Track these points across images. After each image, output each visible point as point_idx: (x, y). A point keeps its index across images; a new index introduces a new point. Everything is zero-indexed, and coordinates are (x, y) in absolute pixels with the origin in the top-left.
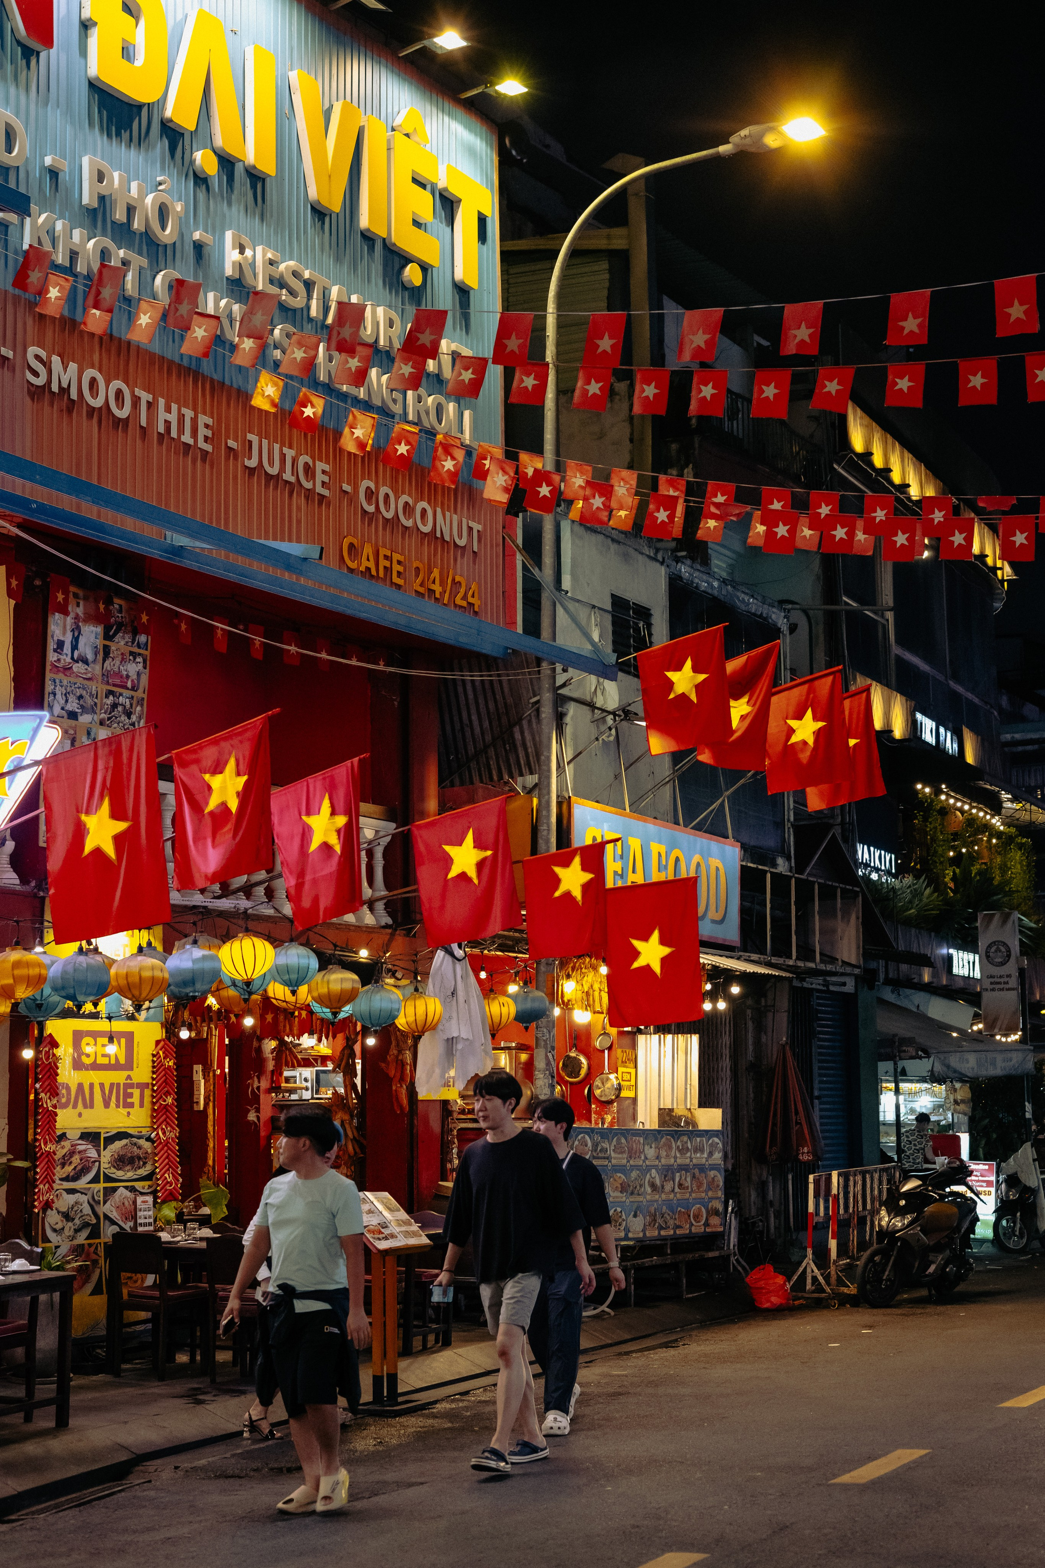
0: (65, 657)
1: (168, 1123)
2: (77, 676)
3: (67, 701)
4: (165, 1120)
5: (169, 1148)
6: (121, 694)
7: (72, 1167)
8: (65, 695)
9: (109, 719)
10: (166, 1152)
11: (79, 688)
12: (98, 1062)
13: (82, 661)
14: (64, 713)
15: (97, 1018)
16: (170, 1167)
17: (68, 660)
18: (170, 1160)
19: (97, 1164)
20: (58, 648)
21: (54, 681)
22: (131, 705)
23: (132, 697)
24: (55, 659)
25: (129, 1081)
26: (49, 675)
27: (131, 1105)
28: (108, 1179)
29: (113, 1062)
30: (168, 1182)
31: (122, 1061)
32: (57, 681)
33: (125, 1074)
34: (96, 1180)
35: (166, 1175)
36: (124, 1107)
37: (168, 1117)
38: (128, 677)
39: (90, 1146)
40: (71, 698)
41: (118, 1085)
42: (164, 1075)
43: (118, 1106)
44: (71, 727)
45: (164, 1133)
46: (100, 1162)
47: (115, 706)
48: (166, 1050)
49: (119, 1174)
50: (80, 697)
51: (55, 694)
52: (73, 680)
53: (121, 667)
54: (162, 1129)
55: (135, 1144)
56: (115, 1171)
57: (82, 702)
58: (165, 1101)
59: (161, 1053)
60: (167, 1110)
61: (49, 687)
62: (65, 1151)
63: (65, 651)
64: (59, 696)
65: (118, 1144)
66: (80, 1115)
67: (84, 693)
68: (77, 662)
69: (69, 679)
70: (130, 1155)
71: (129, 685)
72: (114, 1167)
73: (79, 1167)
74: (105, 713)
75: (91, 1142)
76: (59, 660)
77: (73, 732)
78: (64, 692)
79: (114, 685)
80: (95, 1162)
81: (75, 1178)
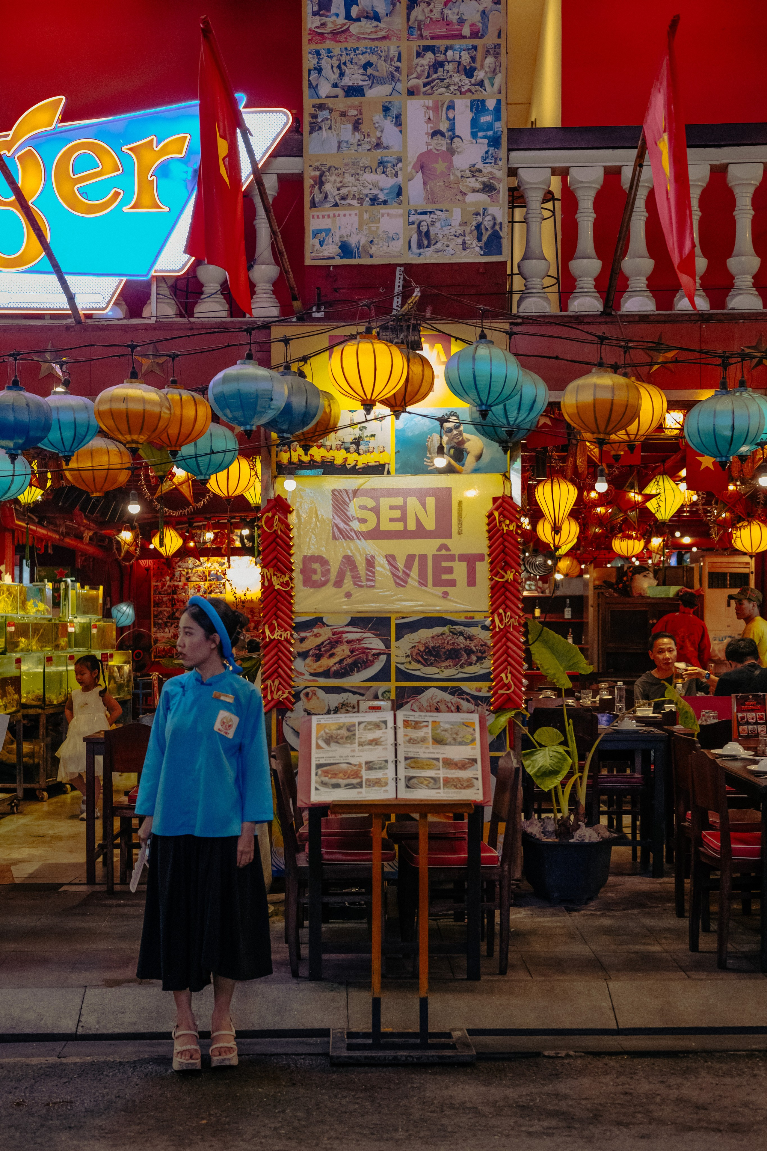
0: (334, 18)
1: (507, 606)
2: (359, 38)
3: (342, 74)
4: (503, 602)
5: (508, 639)
6: (447, 49)
7: (336, 659)
8: (339, 67)
9: (425, 85)
10: (505, 644)
11: (363, 53)
12: (382, 528)
13: (367, 17)
14: (339, 91)
15: (382, 473)
16: (510, 664)
17: (341, 20)
18: (509, 655)
19: (383, 658)
20: (320, 9)
21: (318, 53)
22: (473, 59)
23: (475, 48)
24: (318, 24)
25: (443, 552)
26: (307, 48)
27: (452, 583)
28: (402, 675)
29: (412, 526)
30: (505, 685)
31: (430, 524)
32: (323, 53)
33: (438, 542)
34: (383, 675)
35: (503, 675)
36: (435, 585)
37: (507, 598)
38: (461, 22)
39: (369, 635)
40: (349, 70)
41: (423, 558)
42: (502, 543)
43: (423, 582)
44: (352, 107)
45: (501, 621)
46: (389, 656)
47: (437, 65)
48: (505, 509)
49: (430, 671)
50: (368, 65)
51: (319, 70)
52: (350, 45)
53: (446, 11)
54: (500, 615)
55: (461, 633)
56: (419, 666)
57: (369, 71)
58: (503, 577)
59: (496, 514)
60: (507, 590)
61: (309, 61)
62: (319, 641)
63: (334, 10)
64: (327, 70)
65: (425, 634)
66: (348, 595)
67: (373, 59)
68: (358, 20)
69: (344, 45)
70: (449, 647)
71: (466, 31)
72: (419, 662)
73: (349, 661)
74: (418, 78)
75: (370, 630)
76: (323, 25)
77: (355, 113)
78: (336, 63)
79: (433, 38)
80: (379, 654)
81: (344, 672)
